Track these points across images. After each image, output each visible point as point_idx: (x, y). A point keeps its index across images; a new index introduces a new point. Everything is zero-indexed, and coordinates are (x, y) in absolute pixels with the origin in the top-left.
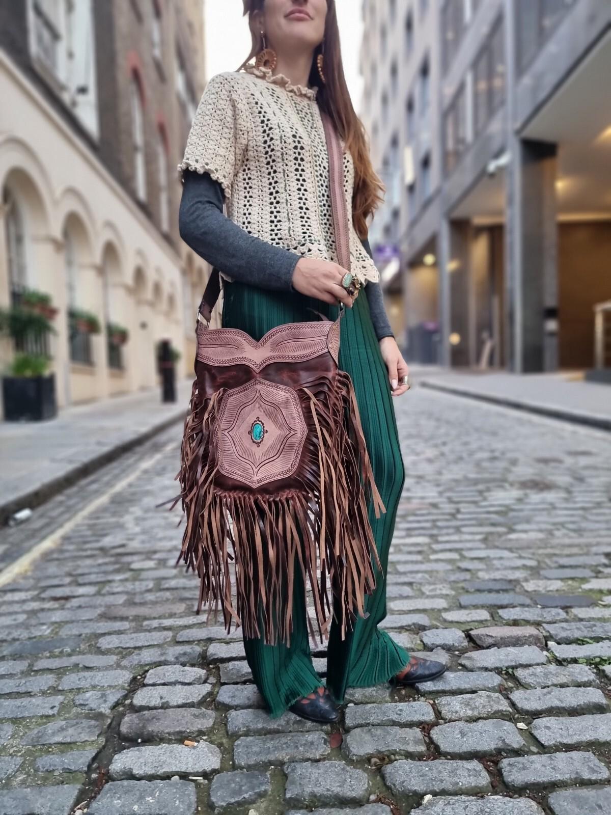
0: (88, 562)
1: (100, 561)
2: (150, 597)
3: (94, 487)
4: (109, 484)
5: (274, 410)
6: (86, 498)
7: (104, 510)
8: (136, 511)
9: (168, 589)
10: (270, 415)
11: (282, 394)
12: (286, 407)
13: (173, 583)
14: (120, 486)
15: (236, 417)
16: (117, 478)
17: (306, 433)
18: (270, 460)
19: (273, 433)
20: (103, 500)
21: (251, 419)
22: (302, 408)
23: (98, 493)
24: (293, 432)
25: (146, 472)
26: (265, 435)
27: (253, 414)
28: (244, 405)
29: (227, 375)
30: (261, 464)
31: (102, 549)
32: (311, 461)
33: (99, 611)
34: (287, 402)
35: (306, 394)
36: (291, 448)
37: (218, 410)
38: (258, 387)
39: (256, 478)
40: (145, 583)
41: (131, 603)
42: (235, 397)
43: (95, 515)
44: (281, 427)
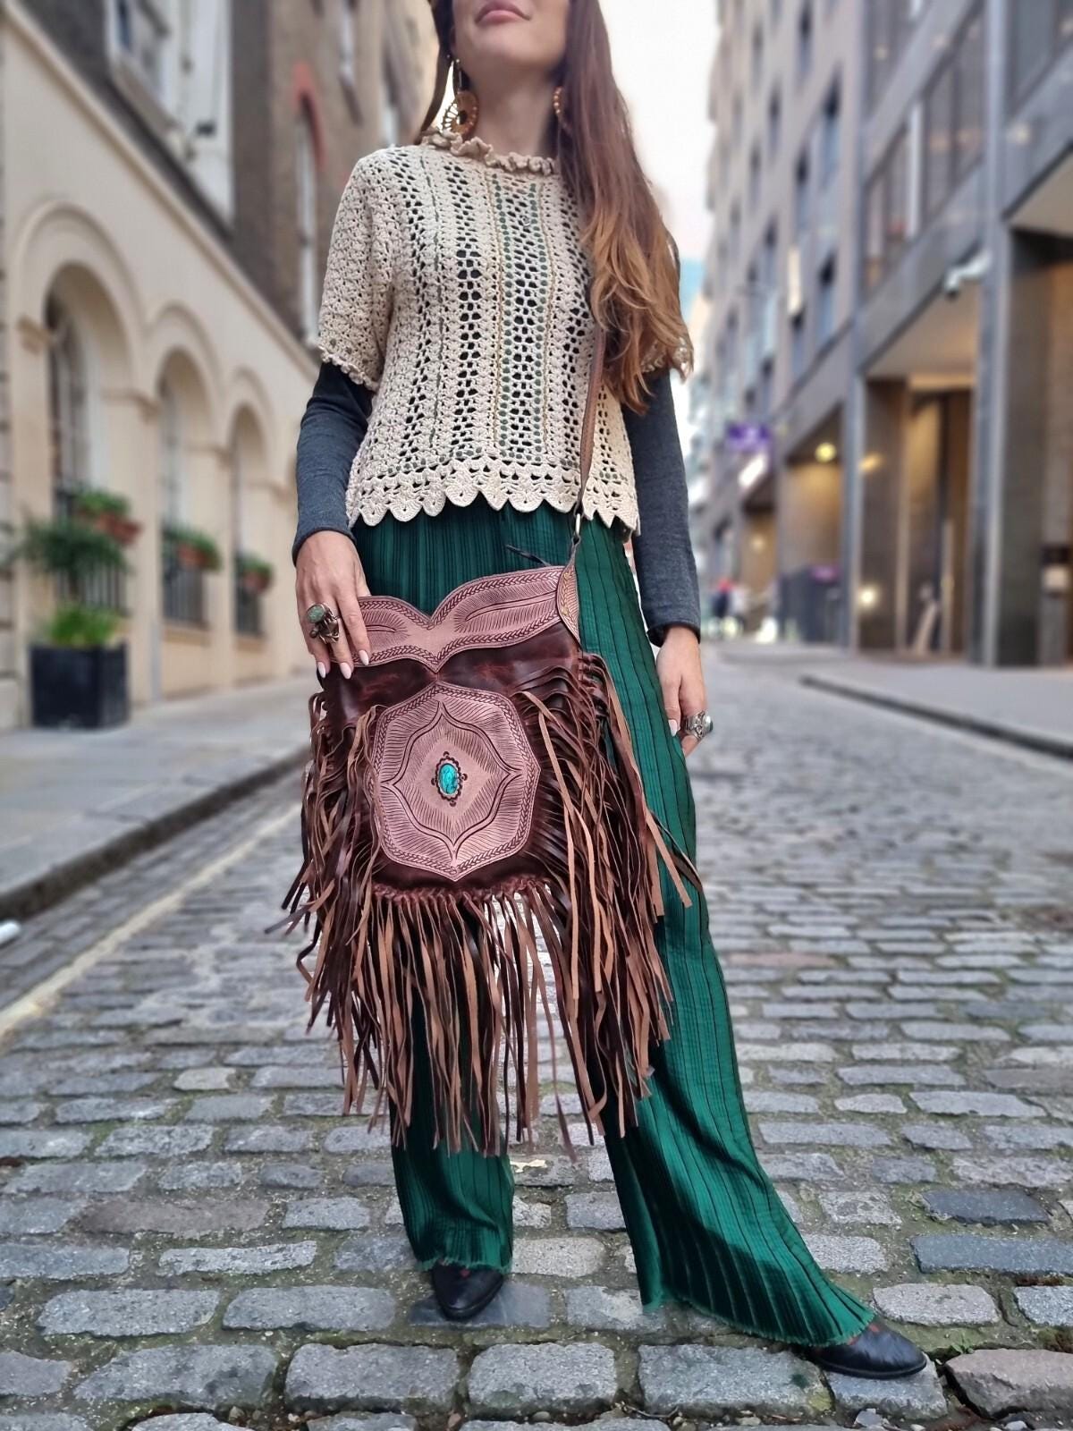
0: (94, 1061)
1: (119, 1061)
2: (195, 1175)
3: (162, 870)
4: (191, 868)
5: (474, 737)
6: (138, 899)
7: (160, 928)
8: (225, 934)
9: (239, 1154)
10: (467, 746)
11: (485, 706)
12: (497, 730)
13: (254, 1137)
14: (209, 873)
15: (405, 755)
16: (209, 853)
17: (537, 774)
18: (479, 828)
19: (478, 779)
20: (168, 903)
21: (434, 757)
22: (525, 727)
23: (165, 885)
24: (513, 774)
25: (266, 843)
26: (464, 783)
27: (436, 746)
28: (419, 733)
29: (382, 680)
30: (462, 837)
31: (130, 1028)
32: (551, 822)
33: (74, 1209)
34: (496, 721)
35: (529, 701)
36: (514, 803)
37: (371, 745)
38: (440, 697)
39: (455, 863)
40: (193, 1131)
41: (150, 1190)
42: (398, 720)
43: (141, 942)
44: (490, 767)
